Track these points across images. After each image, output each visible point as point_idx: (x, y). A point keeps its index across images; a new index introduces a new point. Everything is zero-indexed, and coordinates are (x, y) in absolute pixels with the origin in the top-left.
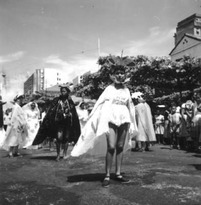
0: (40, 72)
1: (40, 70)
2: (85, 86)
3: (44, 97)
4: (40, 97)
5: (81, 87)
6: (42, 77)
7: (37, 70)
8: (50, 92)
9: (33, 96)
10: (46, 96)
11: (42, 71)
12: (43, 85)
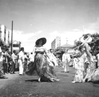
0: (58, 38)
1: (58, 37)
2: (77, 46)
3: (61, 50)
4: (59, 50)
5: (76, 47)
6: (59, 40)
7: (57, 37)
8: (63, 47)
9: (56, 49)
10: (61, 49)
11: (59, 37)
12: (60, 44)
